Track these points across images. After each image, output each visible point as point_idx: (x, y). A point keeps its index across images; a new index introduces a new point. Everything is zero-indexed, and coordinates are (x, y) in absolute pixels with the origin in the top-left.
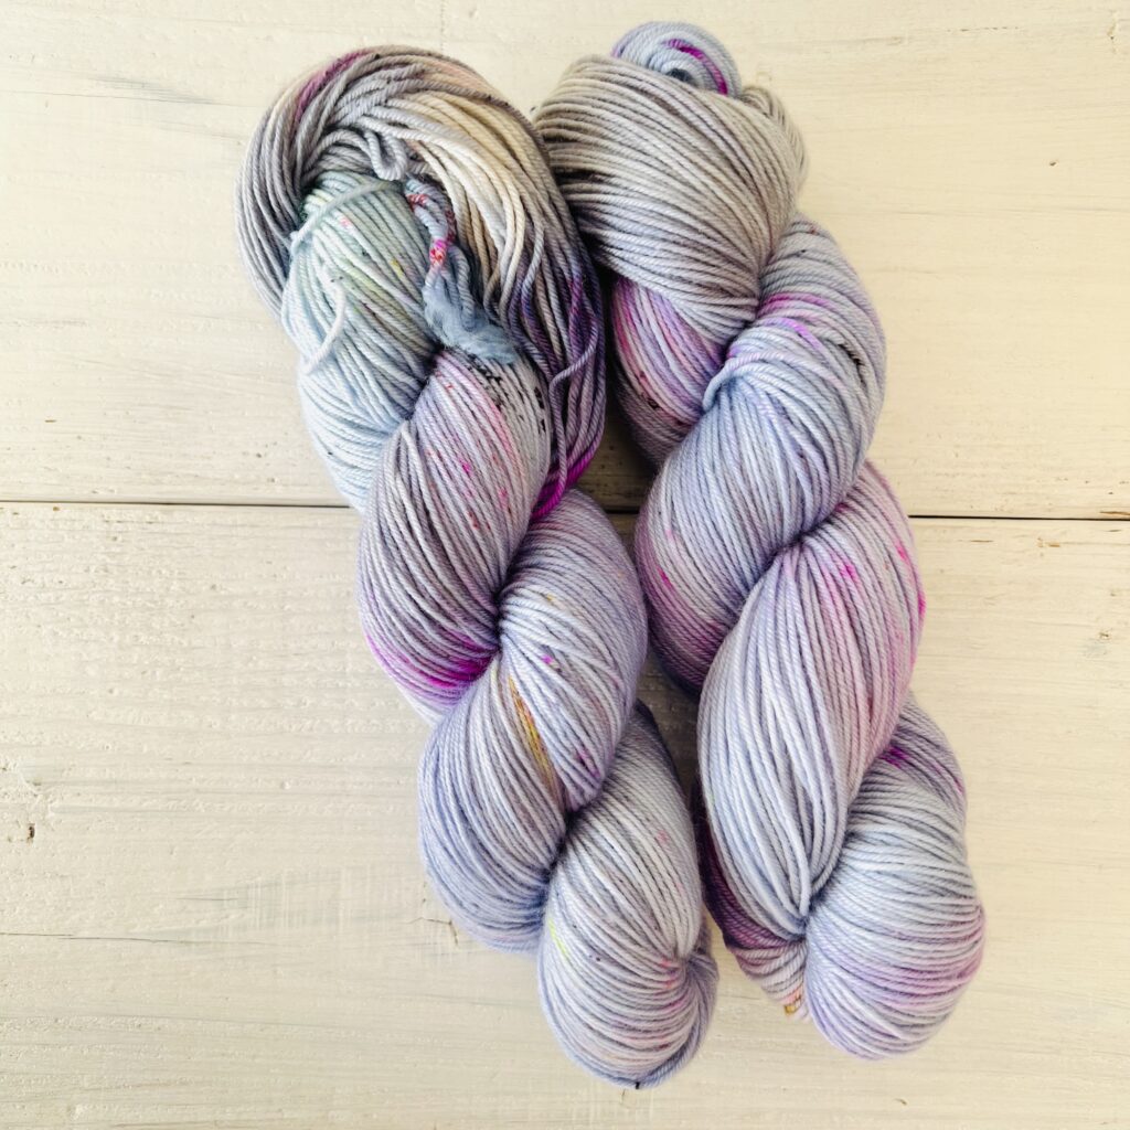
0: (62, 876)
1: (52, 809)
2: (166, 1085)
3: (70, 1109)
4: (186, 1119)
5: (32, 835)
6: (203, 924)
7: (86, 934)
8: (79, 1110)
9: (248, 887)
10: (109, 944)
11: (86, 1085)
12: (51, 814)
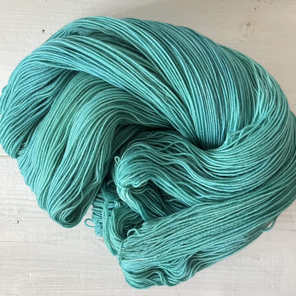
0: (25, 231)
1: (22, 217)
2: (47, 271)
3: (29, 275)
4: (51, 277)
5: (18, 222)
6: (54, 240)
7: (30, 242)
8: (30, 275)
9: (62, 233)
10: (35, 244)
11: (32, 270)
12: (22, 218)
